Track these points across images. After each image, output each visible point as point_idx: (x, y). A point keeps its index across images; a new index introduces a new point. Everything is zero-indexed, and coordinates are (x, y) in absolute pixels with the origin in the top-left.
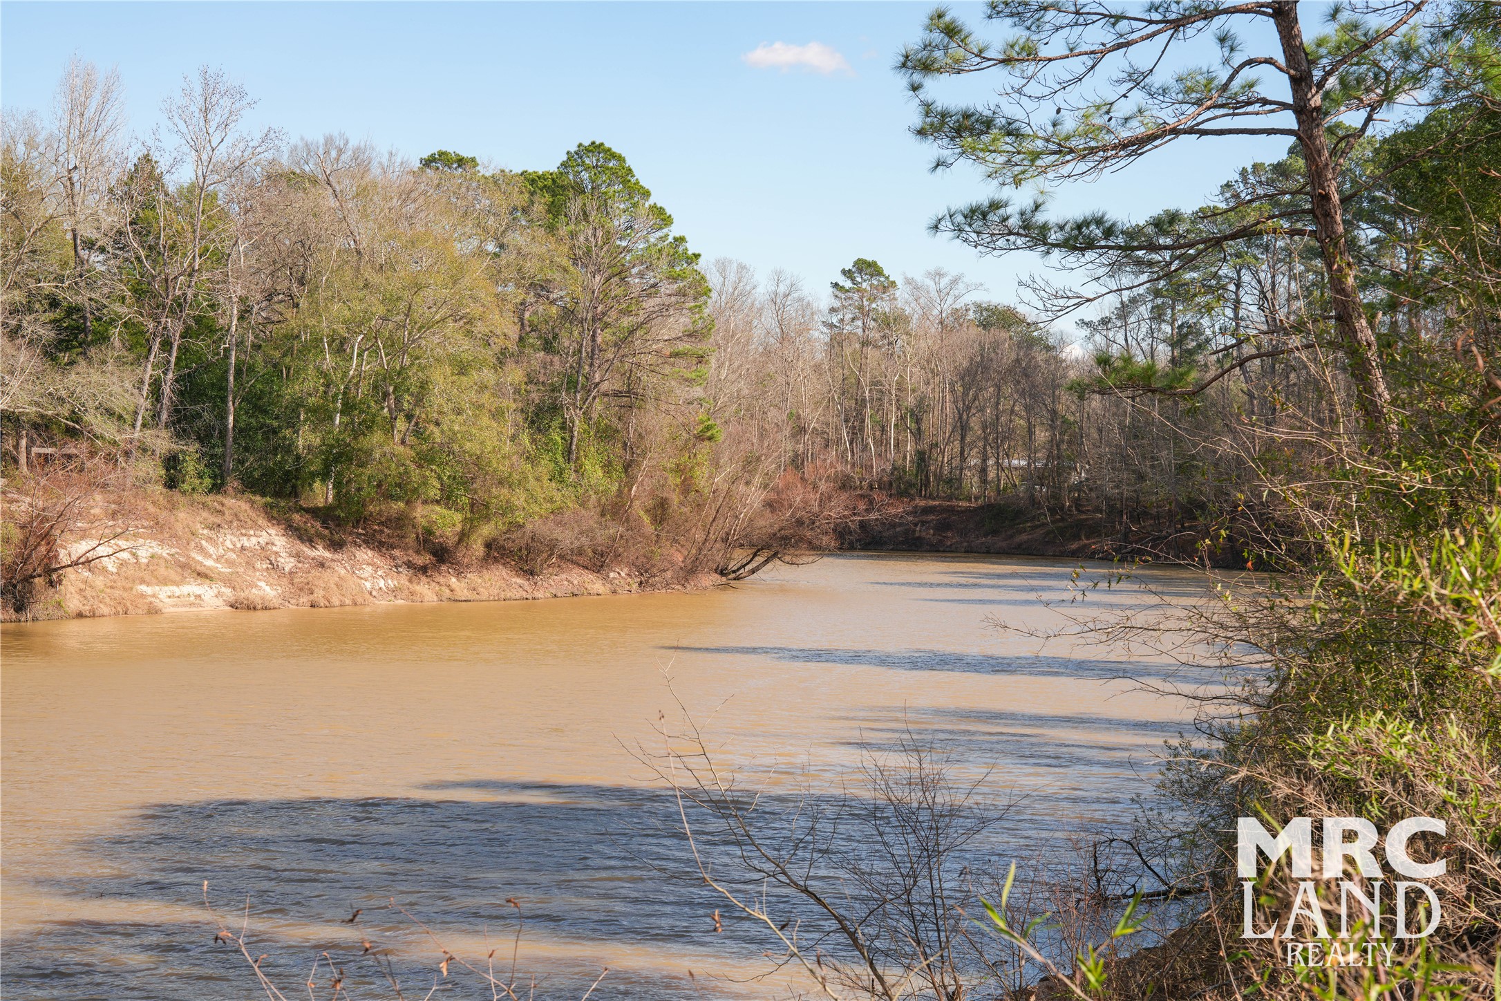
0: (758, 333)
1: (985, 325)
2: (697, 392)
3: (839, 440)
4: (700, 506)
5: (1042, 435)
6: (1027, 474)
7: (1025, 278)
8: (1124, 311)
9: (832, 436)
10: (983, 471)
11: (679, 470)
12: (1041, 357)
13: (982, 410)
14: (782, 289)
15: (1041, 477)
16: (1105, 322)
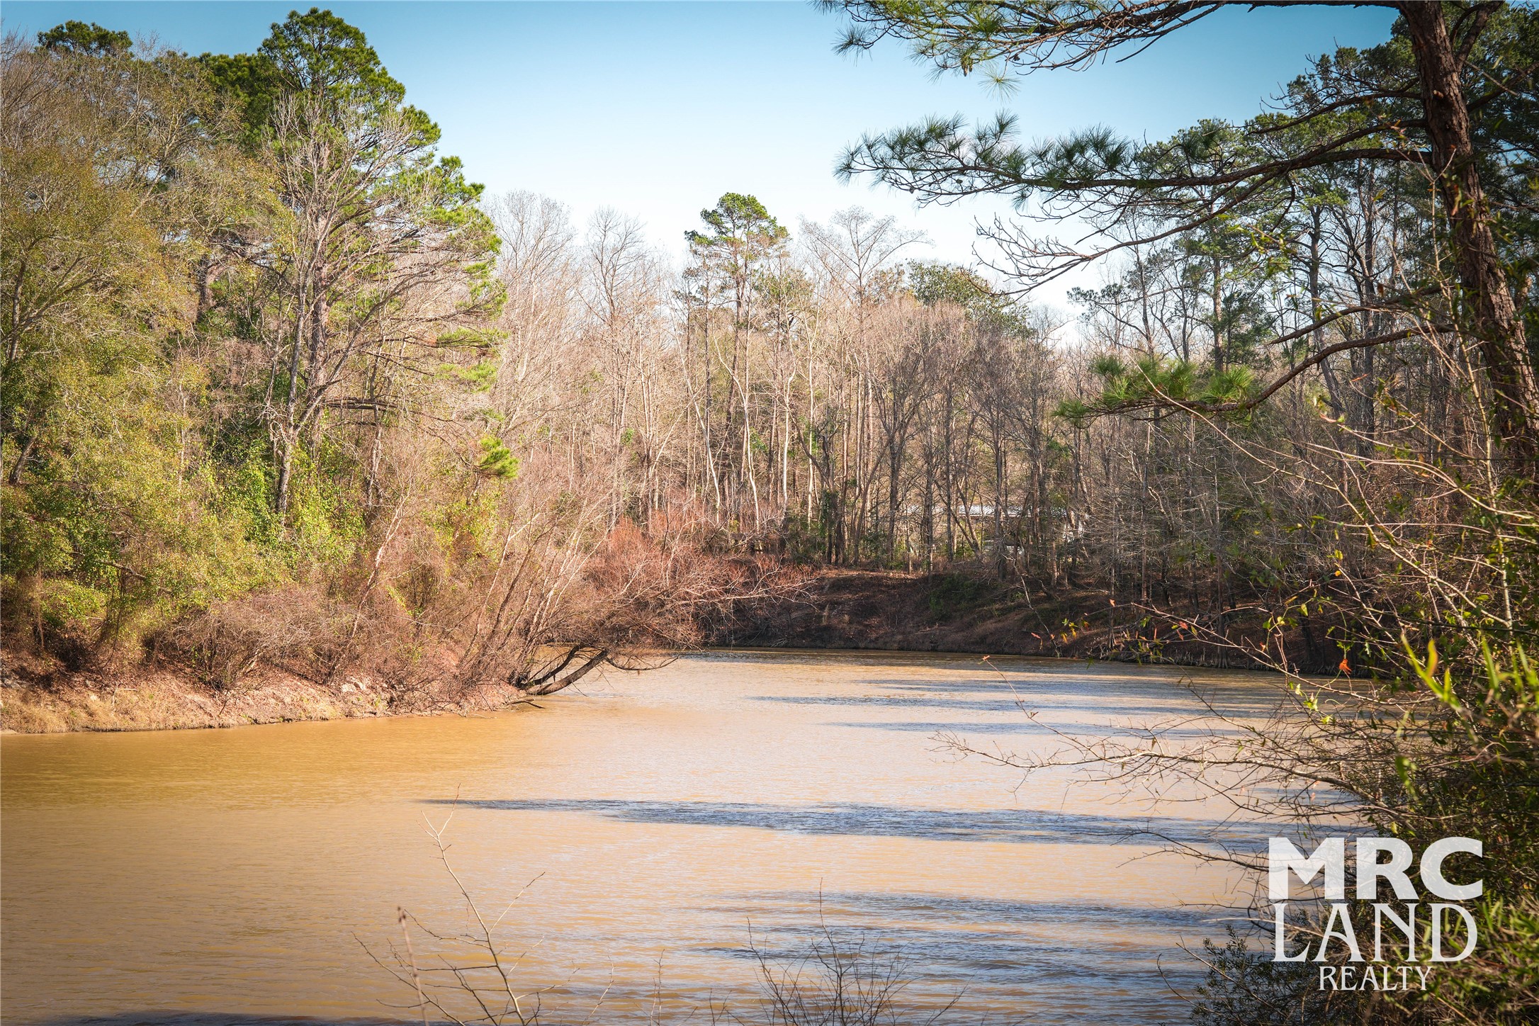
0: (576, 312)
1: (928, 297)
2: (479, 400)
3: (701, 478)
4: (482, 580)
5: (1016, 468)
6: (994, 529)
7: (988, 224)
8: (1141, 277)
9: (692, 469)
10: (927, 523)
11: (450, 522)
12: (1013, 347)
13: (924, 429)
14: (612, 240)
15: (1015, 534)
16: (1113, 292)
